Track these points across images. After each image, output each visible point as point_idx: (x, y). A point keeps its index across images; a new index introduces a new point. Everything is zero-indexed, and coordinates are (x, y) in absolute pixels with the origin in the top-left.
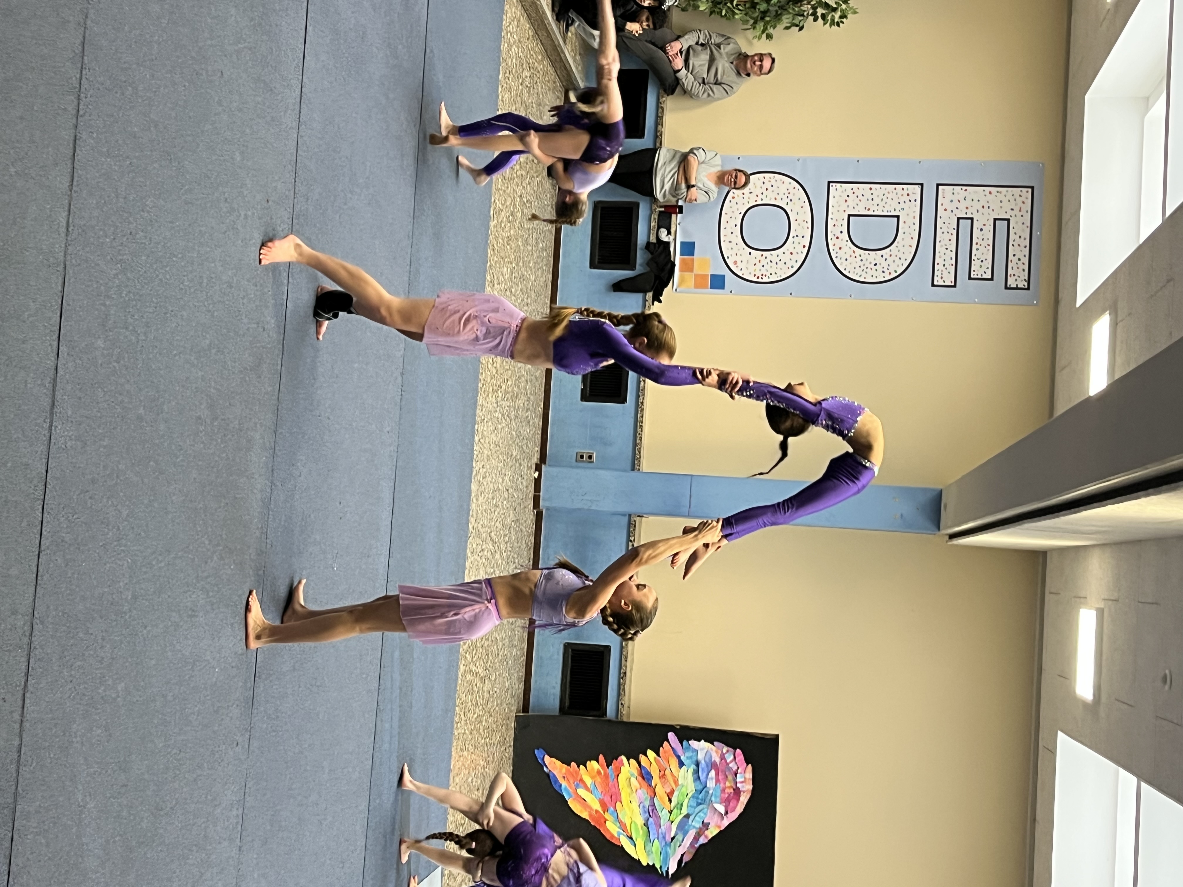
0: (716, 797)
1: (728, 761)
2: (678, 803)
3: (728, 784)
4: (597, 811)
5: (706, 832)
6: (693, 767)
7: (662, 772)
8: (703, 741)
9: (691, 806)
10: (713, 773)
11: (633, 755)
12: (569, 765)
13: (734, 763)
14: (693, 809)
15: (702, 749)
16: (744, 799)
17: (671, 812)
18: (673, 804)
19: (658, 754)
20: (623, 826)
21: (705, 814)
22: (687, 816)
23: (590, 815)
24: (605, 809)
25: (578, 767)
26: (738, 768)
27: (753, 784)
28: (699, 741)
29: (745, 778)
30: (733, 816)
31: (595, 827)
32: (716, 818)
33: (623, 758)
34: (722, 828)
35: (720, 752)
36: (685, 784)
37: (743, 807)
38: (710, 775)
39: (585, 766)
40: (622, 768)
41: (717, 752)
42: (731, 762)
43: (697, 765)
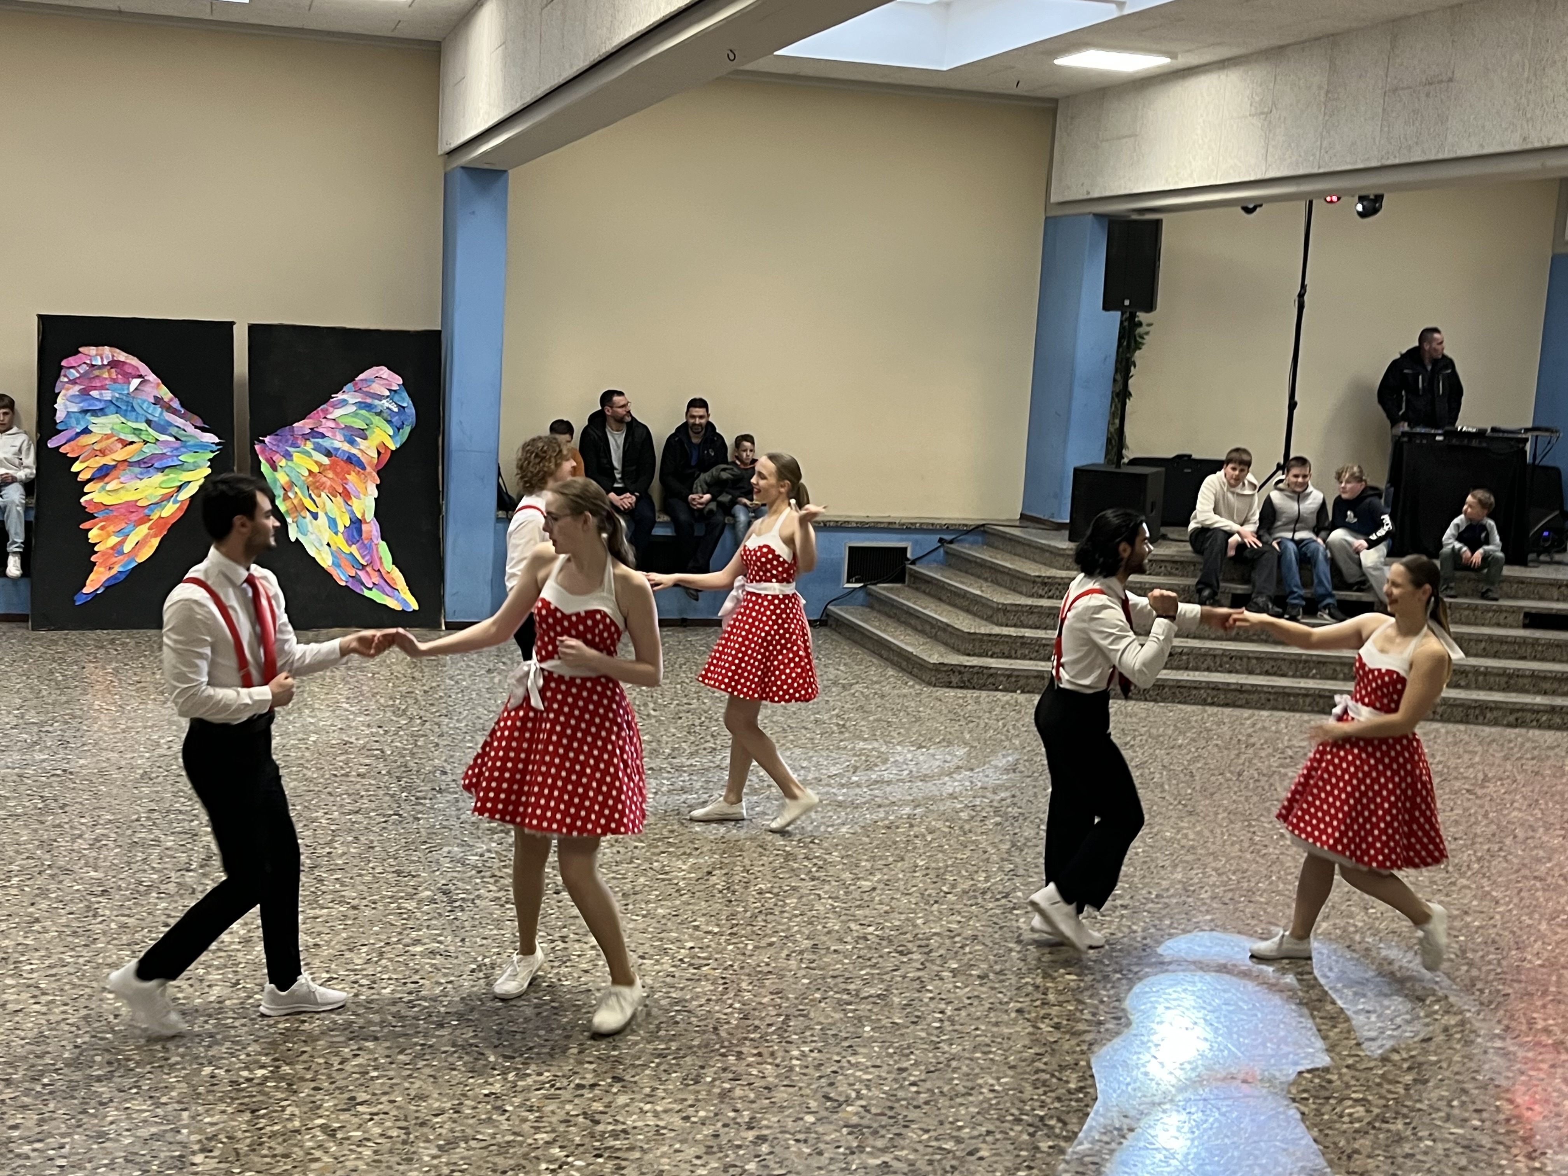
0: (122, 389)
1: (77, 375)
2: (134, 433)
6: (88, 417)
7: (98, 453)
8: (55, 406)
9: (137, 418)
13: (79, 369)
14: (140, 416)
15: (66, 406)
26: (85, 363)
29: (96, 355)
31: (169, 530)
34: (160, 381)
35: (67, 385)
36: (111, 426)
37: (131, 357)
38: (98, 397)
40: (96, 500)
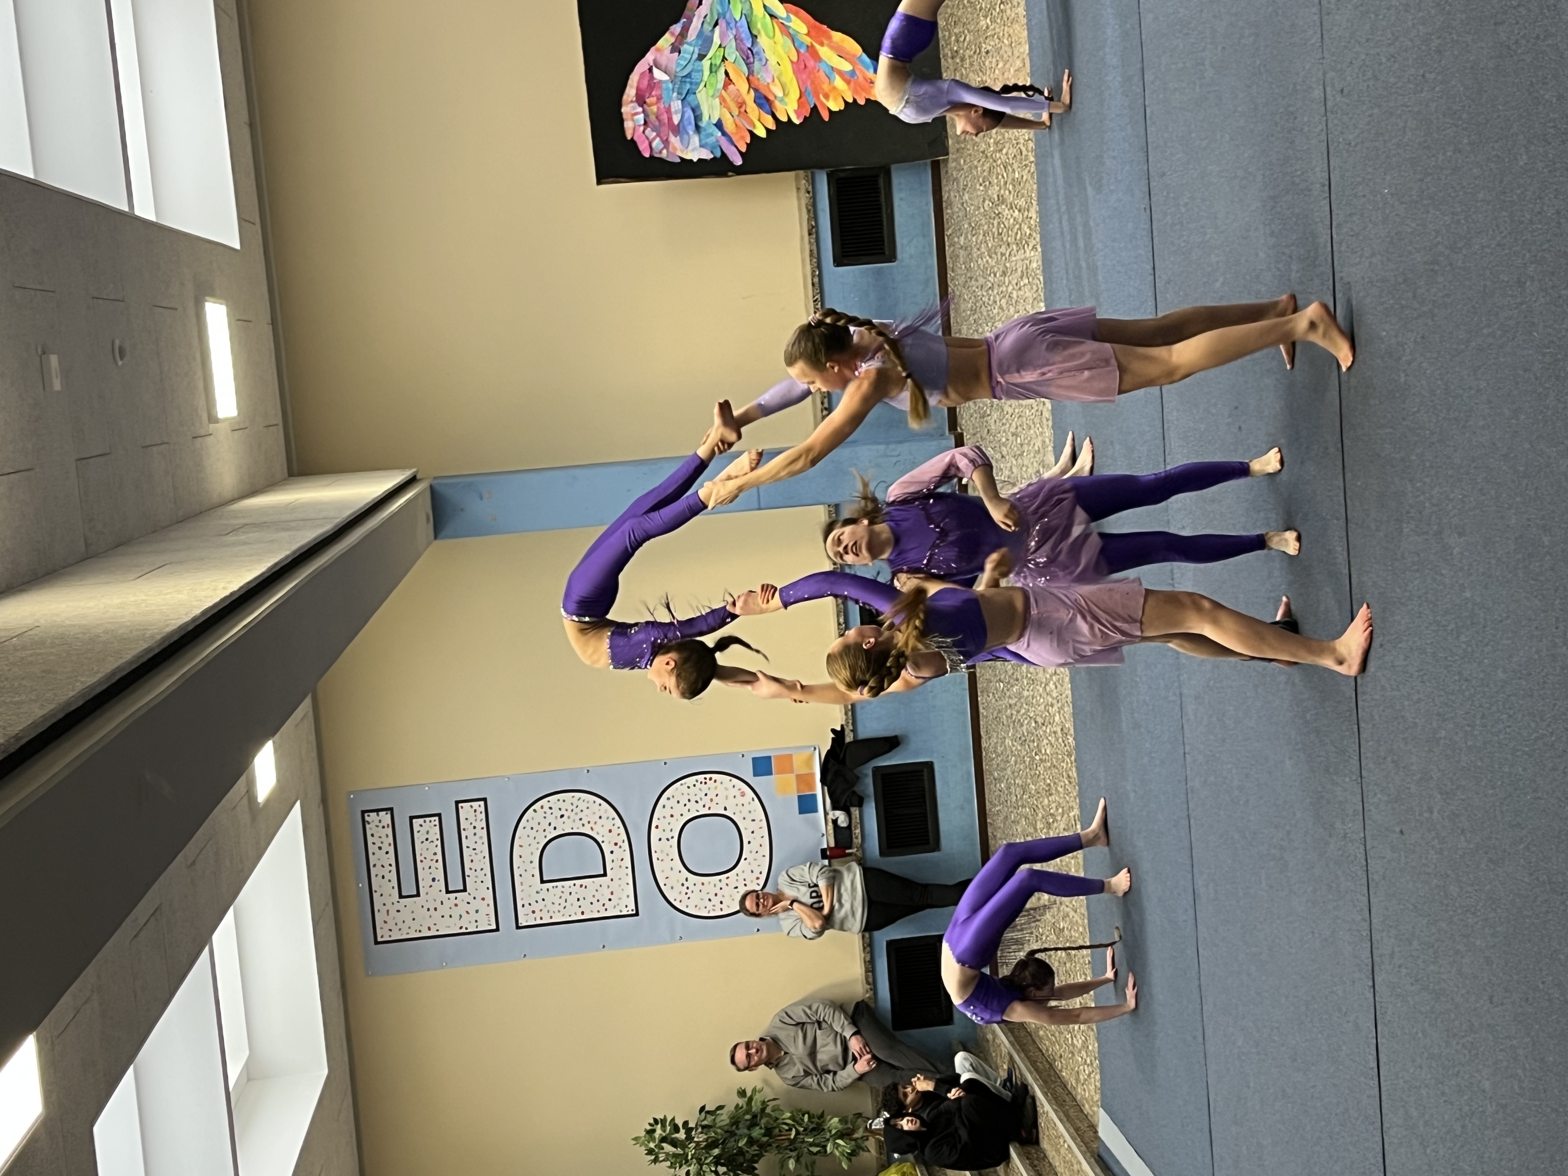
0: (668, 89)
1: (658, 139)
2: (716, 72)
3: (654, 108)
4: (822, 44)
5: (673, 40)
6: (703, 124)
7: (742, 110)
8: (695, 160)
9: (698, 71)
10: (676, 120)
11: (784, 127)
12: (868, 100)
13: (651, 138)
14: (695, 67)
15: (693, 150)
16: (630, 92)
17: (724, 59)
18: (722, 70)
19: (752, 134)
20: (785, 29)
21: (678, 64)
22: (701, 57)
23: (829, 38)
24: (811, 49)
25: (855, 100)
26: (644, 132)
27: (621, 114)
28: (700, 160)
29: (633, 120)
30: (641, 67)
31: (822, 23)
32: (663, 61)
33: (797, 121)
34: (653, 49)
35: (671, 149)
36: (710, 99)
37: (630, 82)
38: (679, 116)
39: (846, 103)
40: (796, 107)
41: (675, 149)
42: (654, 139)
43: (698, 128)
